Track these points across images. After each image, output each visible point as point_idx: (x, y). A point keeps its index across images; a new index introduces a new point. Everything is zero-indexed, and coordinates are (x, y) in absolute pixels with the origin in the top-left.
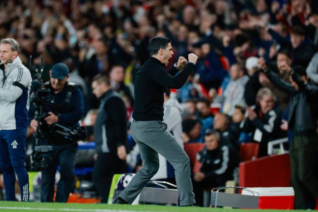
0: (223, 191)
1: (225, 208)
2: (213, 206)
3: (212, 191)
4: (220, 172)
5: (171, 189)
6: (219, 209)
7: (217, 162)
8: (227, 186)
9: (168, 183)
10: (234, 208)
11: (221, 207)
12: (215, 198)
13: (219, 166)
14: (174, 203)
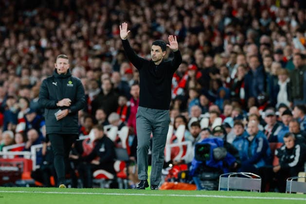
0: (296, 180)
1: (298, 193)
2: (288, 192)
3: (287, 180)
4: (292, 165)
5: (255, 179)
6: (292, 194)
7: (292, 157)
8: (299, 176)
9: (252, 174)
10: (305, 194)
11: (295, 193)
12: (290, 185)
13: (293, 160)
14: (258, 189)
